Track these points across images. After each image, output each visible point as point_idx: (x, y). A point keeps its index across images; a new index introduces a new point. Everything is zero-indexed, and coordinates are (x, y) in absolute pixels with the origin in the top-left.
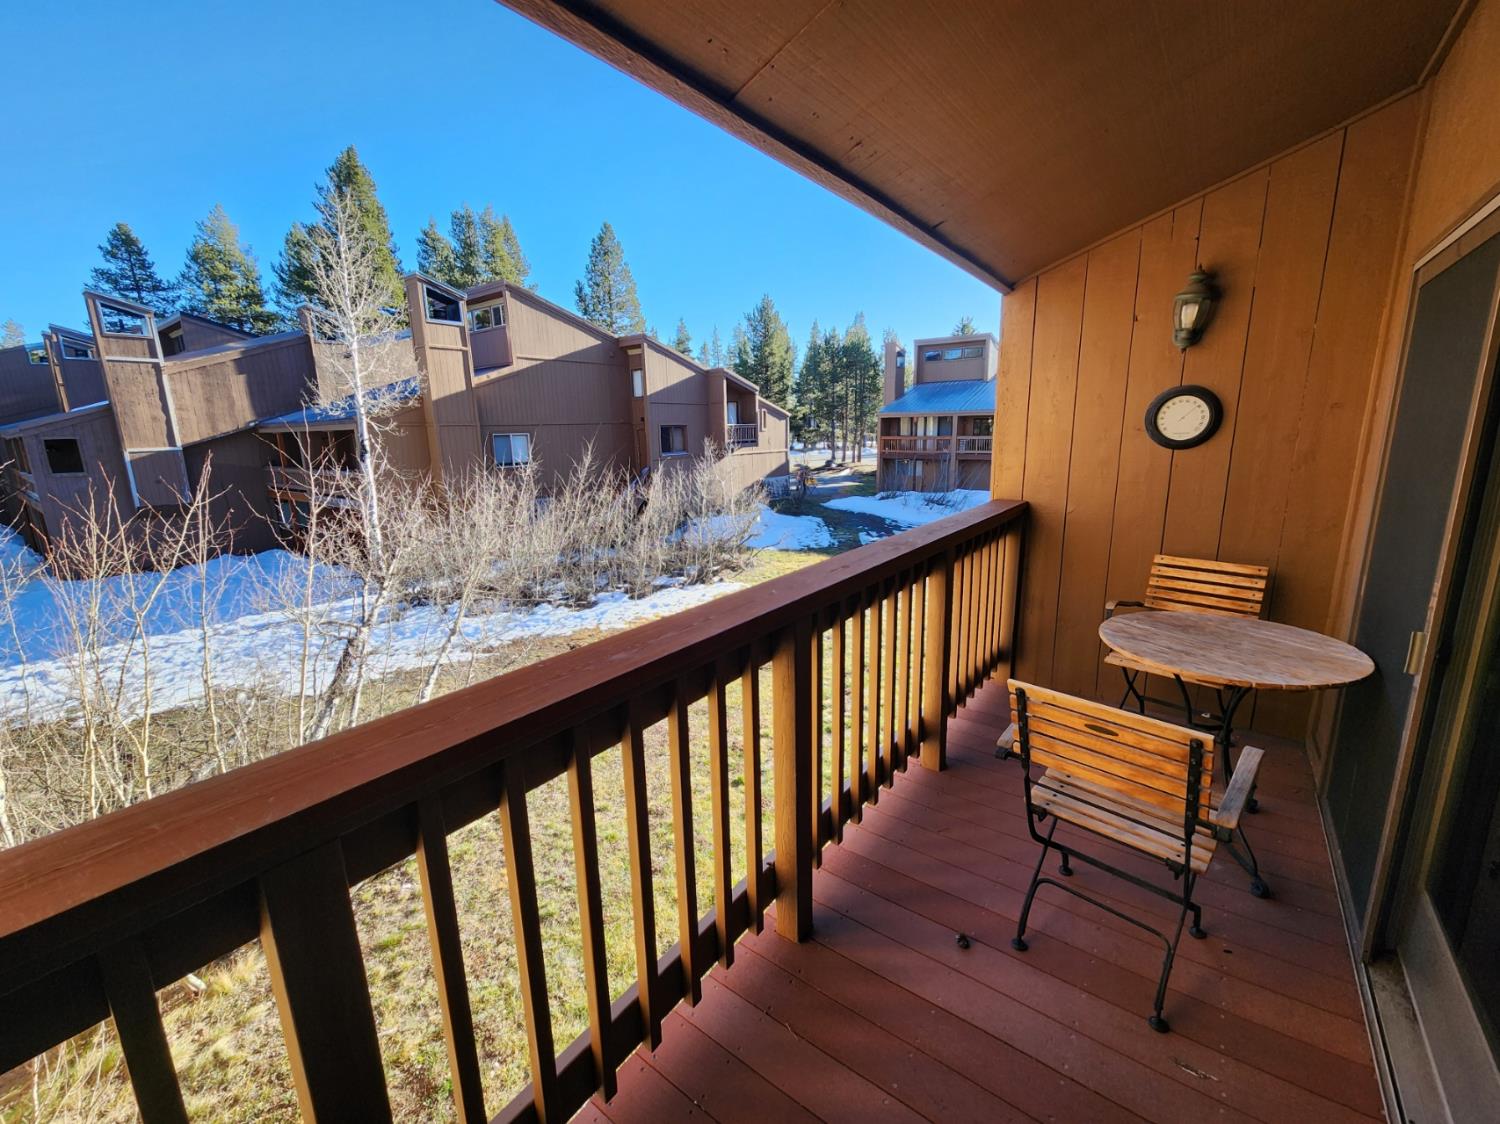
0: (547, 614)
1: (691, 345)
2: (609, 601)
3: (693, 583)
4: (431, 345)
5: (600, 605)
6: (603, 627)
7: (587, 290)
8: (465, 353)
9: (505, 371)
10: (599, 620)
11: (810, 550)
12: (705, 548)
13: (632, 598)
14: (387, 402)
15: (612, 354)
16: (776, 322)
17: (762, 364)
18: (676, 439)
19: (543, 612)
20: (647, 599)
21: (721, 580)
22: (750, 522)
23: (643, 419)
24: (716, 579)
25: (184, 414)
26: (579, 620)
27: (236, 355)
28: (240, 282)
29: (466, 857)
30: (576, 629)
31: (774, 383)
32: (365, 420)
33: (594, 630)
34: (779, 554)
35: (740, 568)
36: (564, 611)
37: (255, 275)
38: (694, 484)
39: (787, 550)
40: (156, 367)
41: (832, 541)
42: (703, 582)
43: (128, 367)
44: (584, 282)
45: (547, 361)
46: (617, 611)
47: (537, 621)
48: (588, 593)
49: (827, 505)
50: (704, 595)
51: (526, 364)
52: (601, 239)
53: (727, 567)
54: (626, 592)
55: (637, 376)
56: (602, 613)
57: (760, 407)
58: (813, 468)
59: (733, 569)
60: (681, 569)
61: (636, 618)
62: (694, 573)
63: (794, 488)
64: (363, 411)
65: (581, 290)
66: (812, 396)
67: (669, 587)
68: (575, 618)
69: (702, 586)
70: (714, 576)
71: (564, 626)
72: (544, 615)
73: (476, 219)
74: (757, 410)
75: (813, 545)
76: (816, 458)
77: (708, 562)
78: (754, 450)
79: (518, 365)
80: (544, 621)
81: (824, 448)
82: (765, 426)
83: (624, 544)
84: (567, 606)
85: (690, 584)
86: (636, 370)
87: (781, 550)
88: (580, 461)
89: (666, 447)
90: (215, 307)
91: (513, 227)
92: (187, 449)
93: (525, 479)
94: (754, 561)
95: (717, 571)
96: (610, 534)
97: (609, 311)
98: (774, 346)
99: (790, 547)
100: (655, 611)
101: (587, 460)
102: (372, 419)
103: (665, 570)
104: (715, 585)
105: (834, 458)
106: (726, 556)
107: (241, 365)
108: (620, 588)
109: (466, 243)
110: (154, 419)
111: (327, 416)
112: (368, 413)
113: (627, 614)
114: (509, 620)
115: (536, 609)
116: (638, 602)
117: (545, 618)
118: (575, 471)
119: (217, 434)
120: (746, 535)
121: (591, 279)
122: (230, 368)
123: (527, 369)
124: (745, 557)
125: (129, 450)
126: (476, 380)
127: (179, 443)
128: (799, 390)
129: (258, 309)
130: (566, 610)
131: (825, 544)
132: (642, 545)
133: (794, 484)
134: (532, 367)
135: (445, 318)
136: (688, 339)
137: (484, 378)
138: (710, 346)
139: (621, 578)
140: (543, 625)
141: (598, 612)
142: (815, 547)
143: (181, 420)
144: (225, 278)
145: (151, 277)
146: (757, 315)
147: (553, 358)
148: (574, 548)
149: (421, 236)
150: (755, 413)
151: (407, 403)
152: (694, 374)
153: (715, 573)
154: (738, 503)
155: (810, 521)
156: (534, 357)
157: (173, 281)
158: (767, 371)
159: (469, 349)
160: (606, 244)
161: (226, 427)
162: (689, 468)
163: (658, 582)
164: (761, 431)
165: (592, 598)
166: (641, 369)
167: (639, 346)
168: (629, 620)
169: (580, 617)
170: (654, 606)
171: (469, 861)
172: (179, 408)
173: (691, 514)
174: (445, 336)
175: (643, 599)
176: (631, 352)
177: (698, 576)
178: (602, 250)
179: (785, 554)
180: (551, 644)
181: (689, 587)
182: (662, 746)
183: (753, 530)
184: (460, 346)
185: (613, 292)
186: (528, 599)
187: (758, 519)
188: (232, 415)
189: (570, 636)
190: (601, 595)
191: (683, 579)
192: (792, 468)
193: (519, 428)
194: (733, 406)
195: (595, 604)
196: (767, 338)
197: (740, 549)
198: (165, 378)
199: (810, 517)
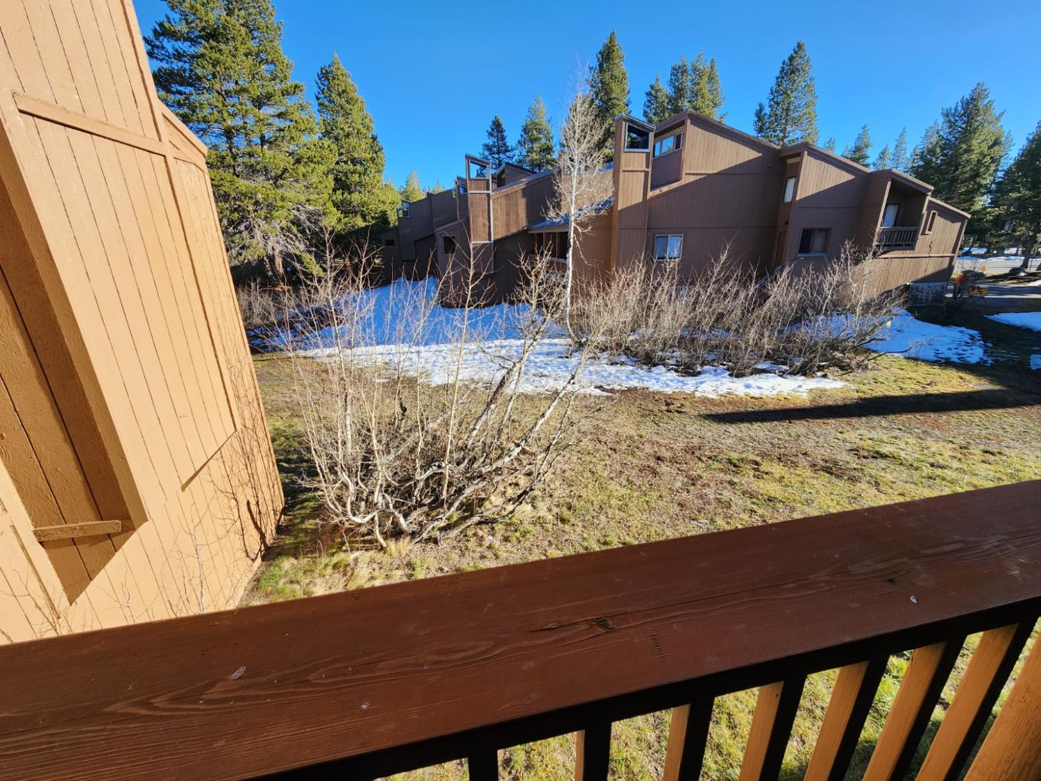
0: (660, 374)
1: (869, 152)
2: (710, 374)
3: (793, 373)
4: (624, 169)
5: (702, 376)
6: (698, 394)
7: (767, 110)
8: (646, 173)
9: (675, 185)
10: (697, 387)
11: (946, 363)
12: (816, 344)
13: (731, 375)
14: (589, 212)
15: (770, 165)
16: (985, 113)
17: (953, 162)
18: (817, 242)
19: (658, 372)
20: (745, 379)
21: (825, 376)
22: (876, 326)
23: (787, 223)
24: (819, 374)
25: (497, 222)
26: (680, 384)
27: (523, 186)
28: (543, 141)
29: (528, 536)
30: (677, 390)
31: (963, 182)
32: (573, 224)
33: (689, 395)
34: (905, 362)
35: (851, 368)
36: (673, 375)
37: (551, 135)
38: (820, 284)
39: (916, 359)
40: (488, 195)
41: (985, 358)
42: (804, 374)
43: (478, 196)
44: (766, 103)
45: (710, 177)
46: (714, 384)
47: (650, 377)
48: (694, 364)
49: (995, 317)
50: (800, 386)
51: (692, 179)
52: (791, 59)
53: (835, 365)
54: (728, 370)
55: (791, 183)
56: (701, 383)
57: (929, 209)
58: (988, 276)
59: (842, 368)
60: (786, 359)
61: (729, 393)
62: (798, 363)
63: (950, 295)
64: (573, 218)
65: (761, 110)
66: (1014, 195)
67: (770, 372)
68: (679, 381)
69: (803, 377)
70: (818, 371)
71: (668, 386)
72: (657, 374)
73: (689, 67)
74: (924, 211)
75: (955, 359)
76: (996, 266)
77: (815, 357)
78: (908, 253)
79: (686, 180)
80: (655, 379)
81: (1016, 255)
82: (930, 230)
83: (737, 330)
84: (676, 371)
85: (790, 374)
86: (791, 178)
87: (908, 358)
88: (717, 259)
89: (805, 247)
90: (530, 158)
91: (716, 68)
92: (496, 242)
93: (668, 270)
94: (871, 365)
95: (823, 366)
96: (727, 321)
97: (783, 127)
98: (975, 142)
99: (921, 355)
100: (747, 390)
101: (723, 258)
102: (578, 224)
103: (768, 357)
104: (816, 379)
105: (1025, 265)
106: (838, 355)
107: (525, 192)
108: (724, 365)
109: (678, 89)
110: (484, 225)
111: (553, 223)
112: (575, 220)
113: (721, 388)
114: (633, 372)
115: (653, 369)
116: (735, 379)
117: (657, 377)
118: (712, 266)
119: (509, 234)
120: (868, 338)
121: (773, 99)
122: (520, 194)
123: (692, 182)
124: (859, 358)
125: (473, 242)
126: (650, 194)
127: (492, 239)
128: (1000, 191)
129: (549, 157)
130: (675, 374)
131: (973, 360)
132: (752, 335)
133: (950, 291)
134: (696, 181)
135: (638, 147)
136: (867, 146)
137: (657, 192)
138: (891, 150)
139: (726, 357)
140: (654, 381)
141: (698, 381)
142: (957, 361)
143: (495, 225)
144: (537, 139)
145: (505, 144)
146: (959, 108)
147: (715, 172)
148: (693, 326)
149: (649, 89)
150: (921, 216)
151: (599, 212)
152: (853, 177)
153: (820, 368)
154: (867, 306)
155: (962, 332)
156: (699, 172)
157: (514, 145)
158: (956, 169)
159: (650, 170)
160: (795, 64)
161: (514, 230)
162: (821, 268)
163: (760, 366)
164: (923, 234)
165: (699, 369)
166: (796, 177)
167: (799, 155)
168: (722, 393)
169: (682, 382)
170: (748, 386)
171: (529, 539)
172: (495, 219)
173: (810, 312)
174: (635, 161)
175: (741, 379)
176: (790, 161)
177: (801, 368)
178: (790, 70)
179: (912, 363)
180: (654, 397)
181: (789, 376)
182: (699, 512)
183: (878, 333)
184: (644, 168)
185: (792, 107)
186: (649, 361)
187: (889, 324)
188: (517, 223)
189: (670, 395)
190: (706, 367)
191: (785, 367)
192: (957, 273)
193: (676, 231)
194: (893, 211)
195: (699, 373)
196: (967, 134)
197: (856, 350)
198: (491, 201)
199: (963, 329)
